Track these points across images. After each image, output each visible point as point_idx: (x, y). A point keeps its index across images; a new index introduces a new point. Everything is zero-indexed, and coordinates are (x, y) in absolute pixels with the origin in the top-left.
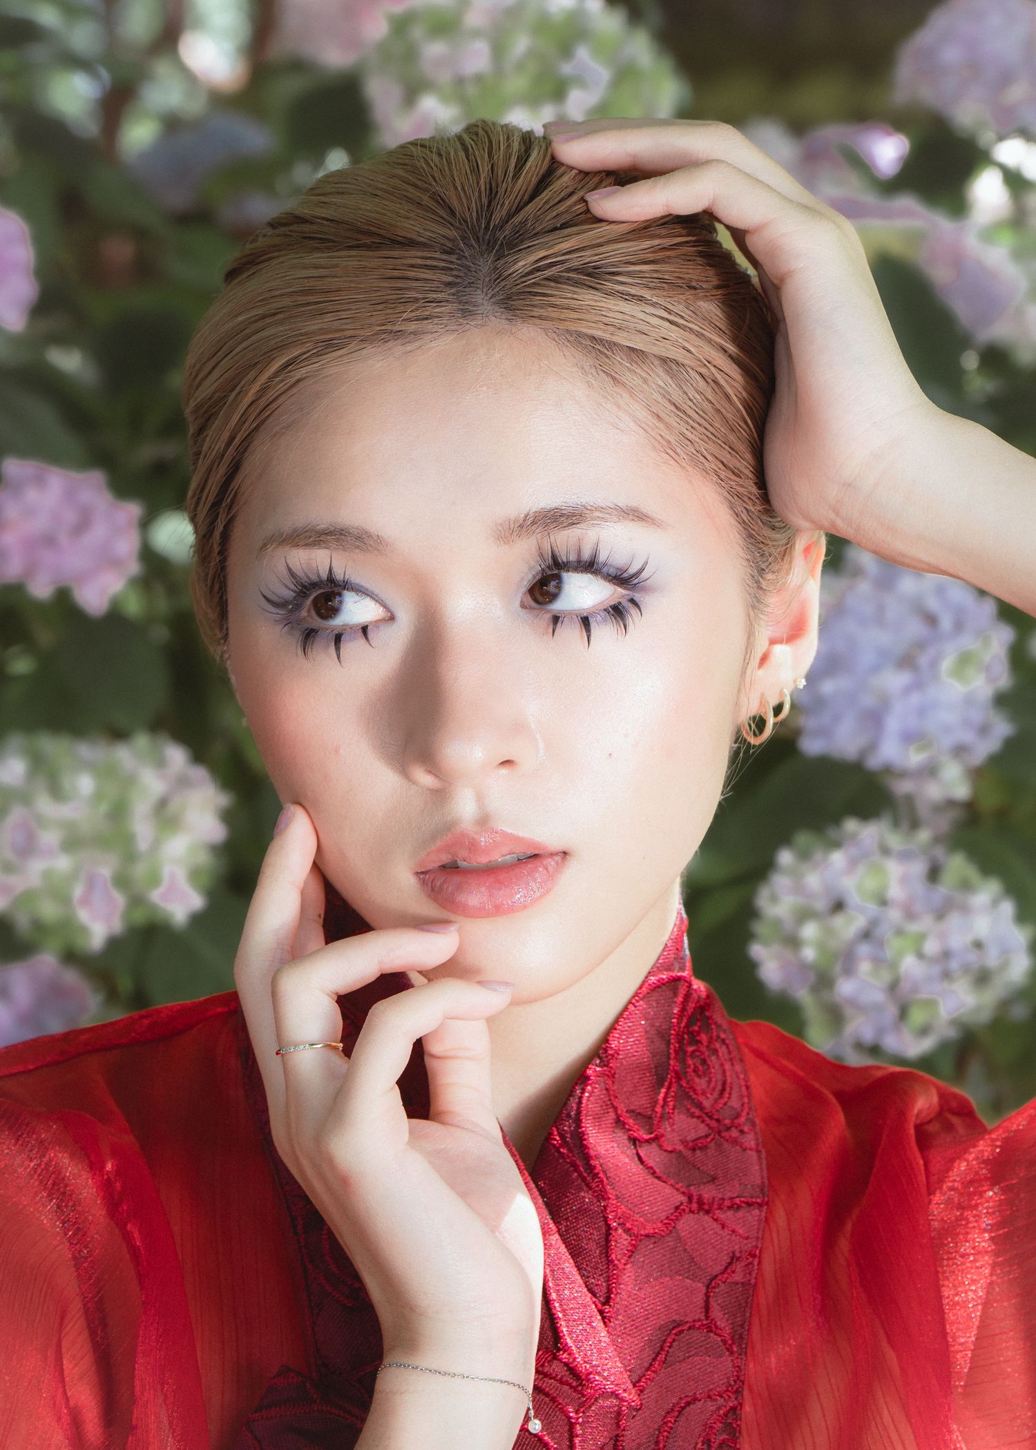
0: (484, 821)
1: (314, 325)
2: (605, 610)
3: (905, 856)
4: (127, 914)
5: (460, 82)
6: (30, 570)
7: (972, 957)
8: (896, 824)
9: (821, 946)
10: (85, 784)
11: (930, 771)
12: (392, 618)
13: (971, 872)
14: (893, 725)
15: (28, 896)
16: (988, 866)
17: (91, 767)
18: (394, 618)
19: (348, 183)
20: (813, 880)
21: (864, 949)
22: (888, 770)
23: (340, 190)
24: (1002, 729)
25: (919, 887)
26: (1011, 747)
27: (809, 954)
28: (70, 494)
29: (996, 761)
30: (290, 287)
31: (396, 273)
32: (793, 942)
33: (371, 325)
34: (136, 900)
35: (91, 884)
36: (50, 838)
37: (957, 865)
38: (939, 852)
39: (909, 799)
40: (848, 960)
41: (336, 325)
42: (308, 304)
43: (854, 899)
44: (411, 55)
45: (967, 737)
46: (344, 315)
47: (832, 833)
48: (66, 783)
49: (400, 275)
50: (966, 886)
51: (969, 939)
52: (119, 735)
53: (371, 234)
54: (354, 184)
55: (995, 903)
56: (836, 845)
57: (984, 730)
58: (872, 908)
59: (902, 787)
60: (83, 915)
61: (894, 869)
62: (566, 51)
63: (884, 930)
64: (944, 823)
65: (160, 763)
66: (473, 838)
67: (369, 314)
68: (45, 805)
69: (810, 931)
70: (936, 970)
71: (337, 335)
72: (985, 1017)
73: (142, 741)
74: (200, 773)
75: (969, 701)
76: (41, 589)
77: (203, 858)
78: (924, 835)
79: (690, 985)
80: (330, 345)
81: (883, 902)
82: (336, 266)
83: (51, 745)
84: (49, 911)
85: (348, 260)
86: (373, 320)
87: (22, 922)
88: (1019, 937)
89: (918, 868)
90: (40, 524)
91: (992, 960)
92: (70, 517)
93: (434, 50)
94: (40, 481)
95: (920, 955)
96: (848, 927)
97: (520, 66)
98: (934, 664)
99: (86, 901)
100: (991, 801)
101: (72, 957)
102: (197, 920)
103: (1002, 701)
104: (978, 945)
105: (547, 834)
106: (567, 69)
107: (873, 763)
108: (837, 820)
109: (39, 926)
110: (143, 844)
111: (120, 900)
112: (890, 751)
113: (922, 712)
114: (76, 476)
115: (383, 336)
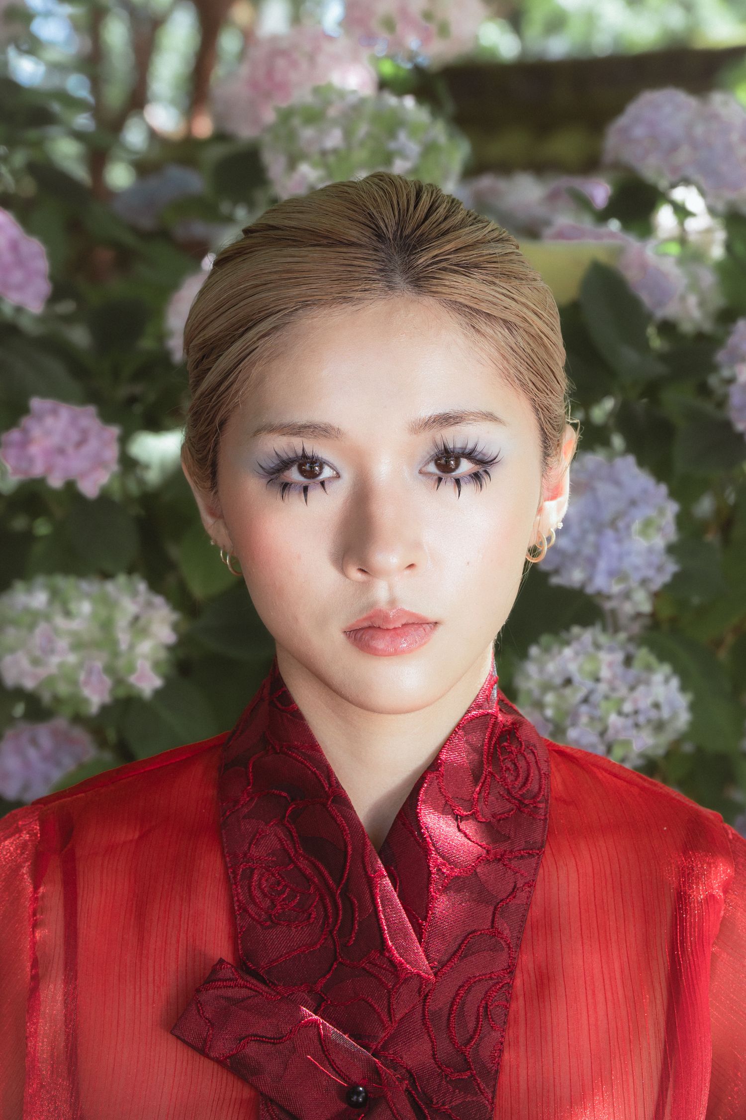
0: (392, 602)
1: (295, 292)
2: (470, 475)
3: (611, 650)
4: (112, 691)
5: (324, 153)
6: (50, 469)
7: (653, 714)
8: (604, 629)
9: (557, 708)
10: (86, 607)
11: (627, 595)
12: (338, 476)
13: (652, 660)
14: (603, 565)
15: (50, 680)
16: (663, 656)
17: (88, 596)
18: (339, 477)
19: (304, 207)
20: (551, 667)
21: (584, 709)
22: (599, 594)
23: (301, 210)
24: (672, 567)
25: (620, 670)
26: (677, 578)
27: (549, 713)
28: (74, 421)
29: (668, 588)
30: (275, 268)
31: (346, 262)
32: (539, 705)
33: (332, 293)
34: (119, 681)
35: (90, 672)
36: (63, 643)
37: (643, 655)
38: (631, 648)
39: (613, 612)
40: (573, 716)
41: (309, 292)
42: (289, 279)
43: (577, 678)
44: (292, 136)
45: (650, 573)
46: (314, 286)
47: (564, 635)
48: (73, 606)
49: (349, 263)
50: (649, 669)
51: (649, 701)
52: (107, 575)
53: (327, 237)
54: (309, 207)
55: (667, 681)
56: (567, 643)
57: (660, 569)
58: (589, 684)
59: (608, 605)
60: (86, 692)
61: (605, 657)
62: (392, 134)
63: (596, 698)
64: (636, 628)
65: (134, 594)
66: (386, 613)
67: (330, 286)
68: (60, 621)
69: (550, 698)
70: (630, 722)
71: (310, 298)
72: (661, 752)
73: (122, 579)
74: (159, 600)
75: (650, 551)
76: (56, 482)
77: (162, 655)
78: (622, 636)
79: (497, 718)
80: (305, 305)
81: (597, 680)
82: (306, 256)
83: (63, 582)
84: (63, 689)
85: (315, 254)
86: (332, 290)
87: (46, 697)
88: (682, 701)
89: (619, 656)
90: (55, 440)
91: (665, 714)
92: (75, 436)
93: (307, 133)
94: (54, 412)
95: (620, 713)
96: (574, 696)
97: (362, 144)
98: (628, 527)
99: (87, 683)
100: (666, 612)
101: (78, 719)
102: (158, 693)
103: (671, 549)
104: (657, 706)
105: (428, 612)
106: (392, 145)
107: (590, 590)
108: (567, 628)
109: (57, 699)
110: (123, 646)
111: (108, 681)
112: (601, 582)
113: (620, 557)
114: (78, 409)
115: (340, 300)
